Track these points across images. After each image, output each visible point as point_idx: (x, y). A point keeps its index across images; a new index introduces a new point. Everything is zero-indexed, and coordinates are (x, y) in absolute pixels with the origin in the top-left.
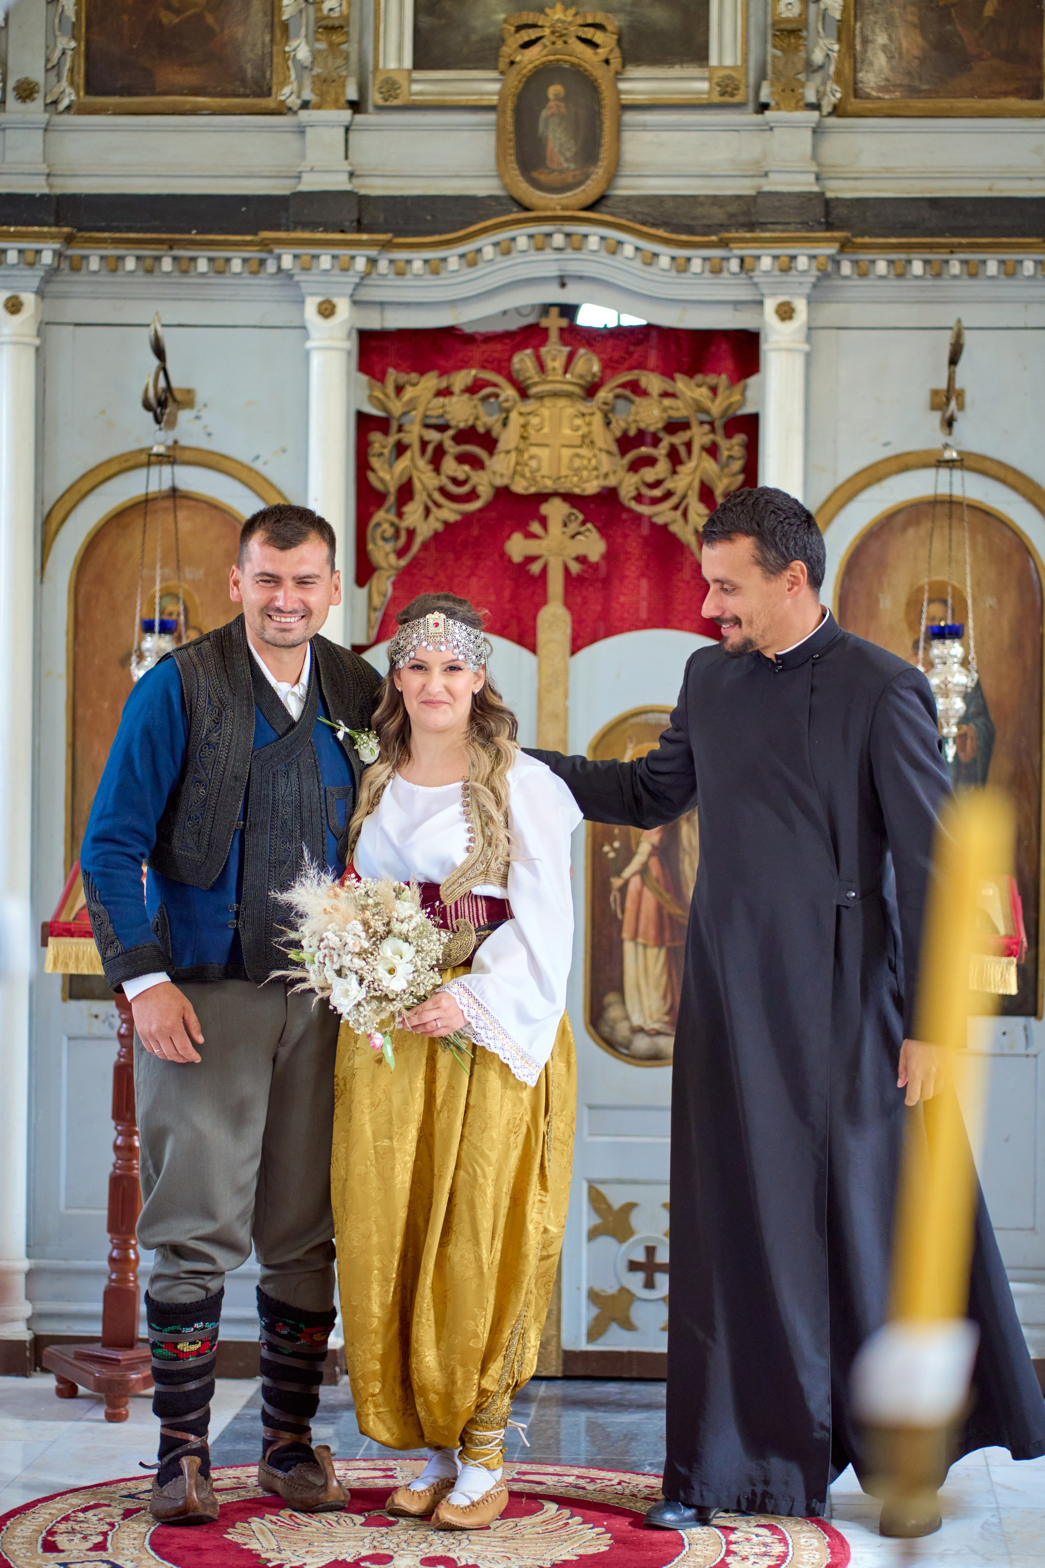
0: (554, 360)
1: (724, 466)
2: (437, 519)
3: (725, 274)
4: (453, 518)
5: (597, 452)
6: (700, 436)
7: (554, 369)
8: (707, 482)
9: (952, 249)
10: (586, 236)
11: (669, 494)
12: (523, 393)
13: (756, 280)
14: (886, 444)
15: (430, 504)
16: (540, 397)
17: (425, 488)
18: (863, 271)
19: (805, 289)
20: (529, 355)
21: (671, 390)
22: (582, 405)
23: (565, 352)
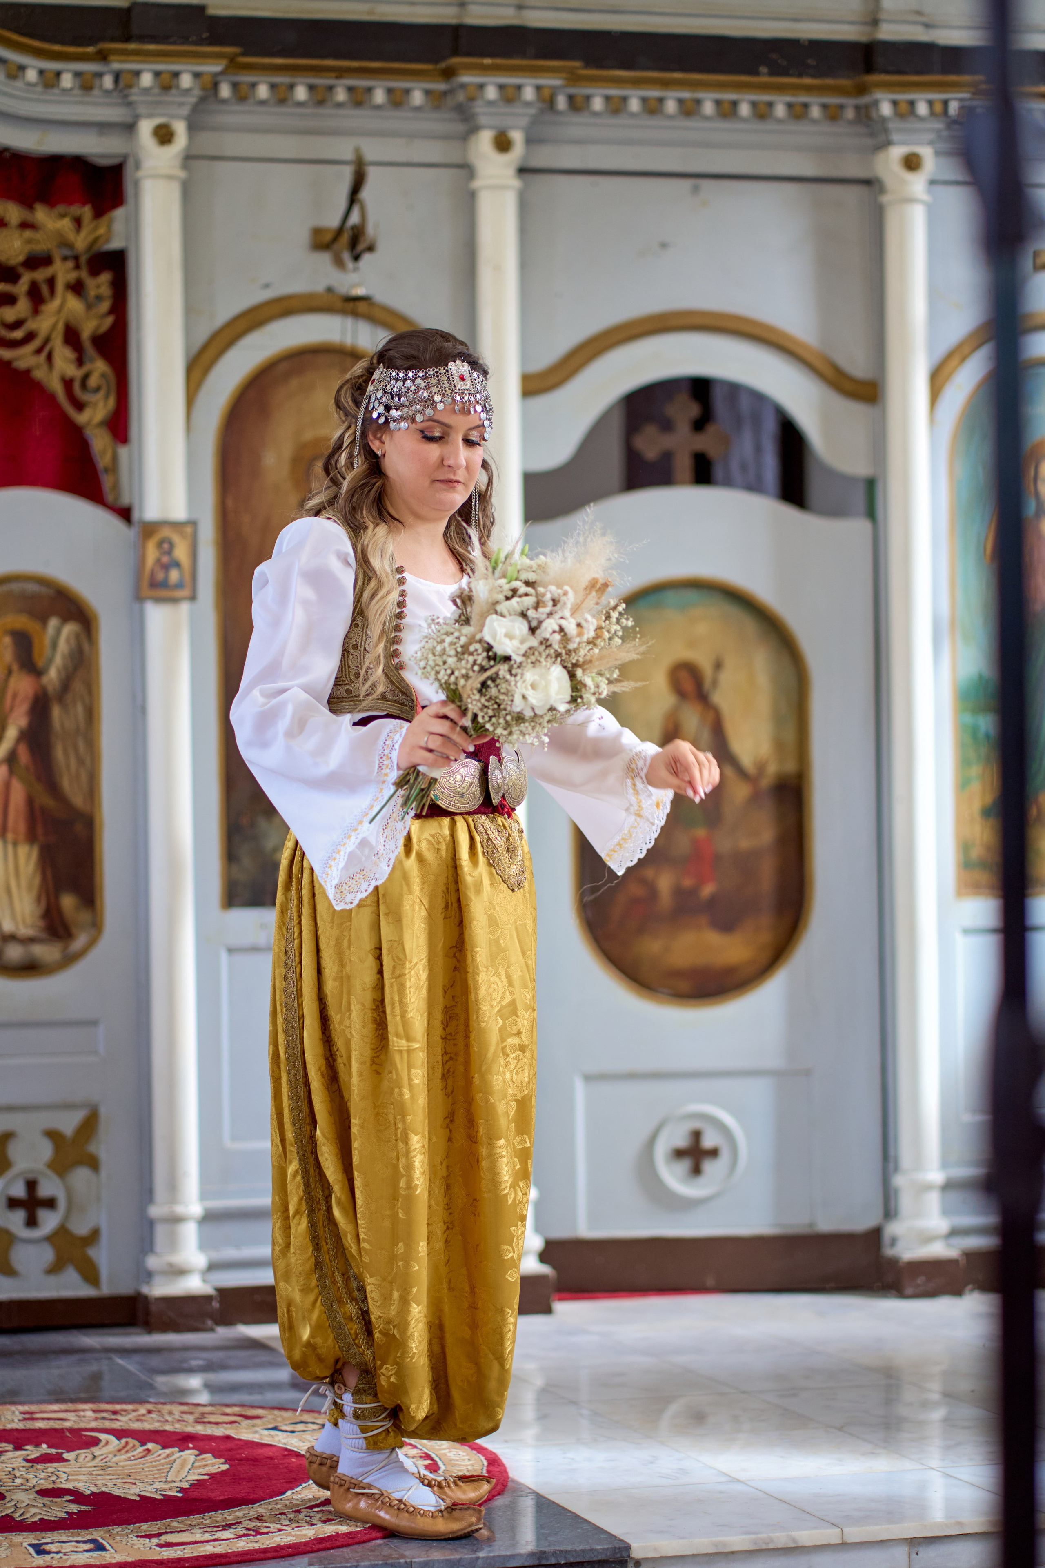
1: (89, 307)
3: (96, 92)
6: (63, 272)
8: (73, 324)
9: (341, 73)
11: (30, 337)
13: (133, 98)
14: (267, 286)
18: (242, 95)
19: (185, 111)
21: (30, 220)
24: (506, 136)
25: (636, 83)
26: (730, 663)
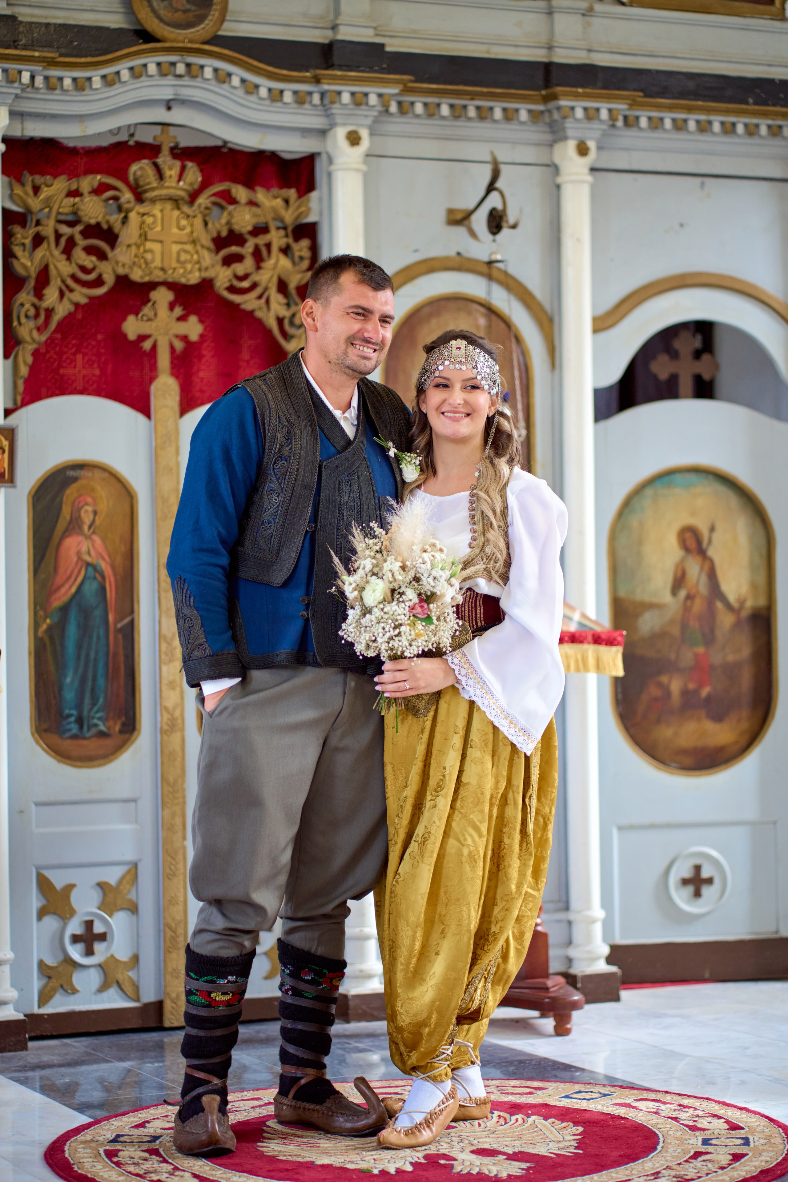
0: (171, 169)
1: (294, 263)
2: (71, 301)
3: (306, 106)
4: (83, 301)
5: (199, 248)
6: (277, 238)
7: (171, 176)
8: (284, 277)
9: (473, 96)
10: (202, 67)
11: (254, 286)
12: (139, 198)
13: (334, 111)
14: (416, 251)
15: (64, 288)
16: (153, 201)
17: (60, 274)
18: (404, 109)
19: (369, 121)
20: (147, 164)
21: (254, 200)
22: (186, 209)
23: (178, 164)
24: (585, 144)
25: (671, 108)
26: (719, 527)
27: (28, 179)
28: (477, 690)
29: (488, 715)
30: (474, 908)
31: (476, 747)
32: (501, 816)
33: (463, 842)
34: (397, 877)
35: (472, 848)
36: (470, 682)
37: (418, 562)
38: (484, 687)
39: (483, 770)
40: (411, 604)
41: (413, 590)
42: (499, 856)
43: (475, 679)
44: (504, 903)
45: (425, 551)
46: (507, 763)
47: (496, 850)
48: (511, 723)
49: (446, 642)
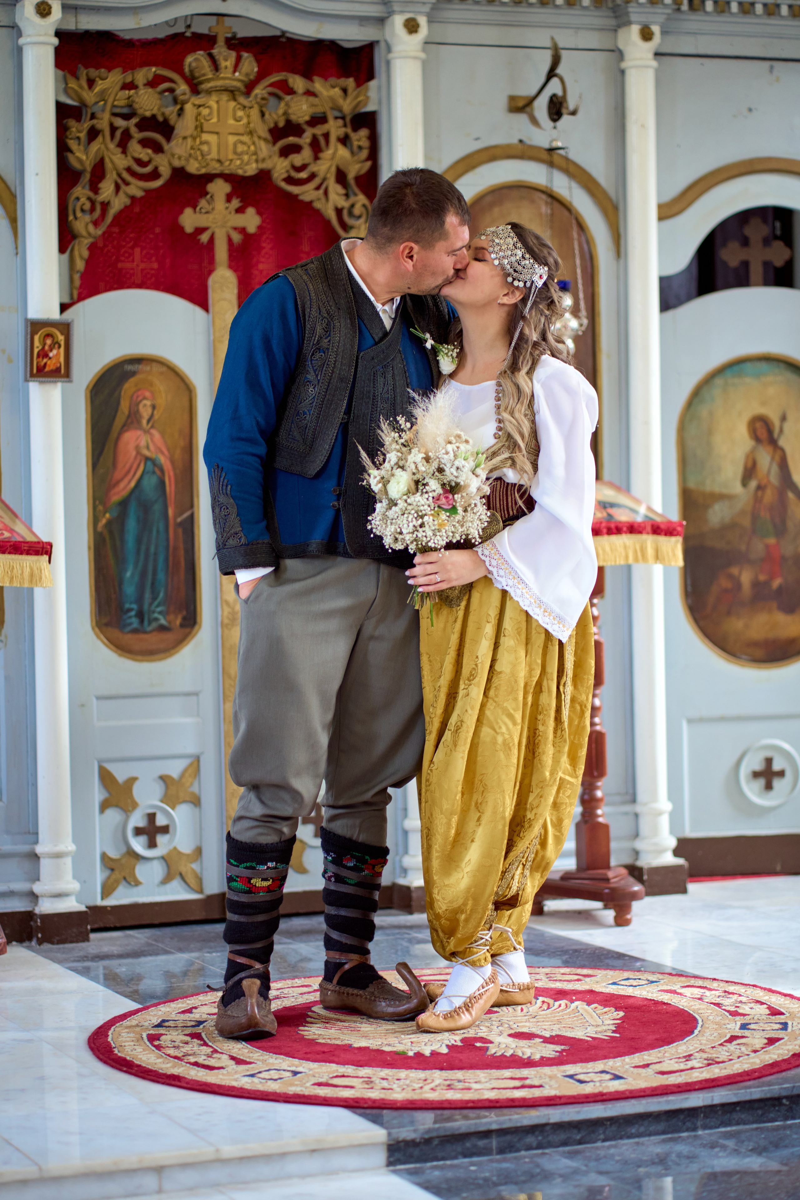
0: (226, 60)
1: (353, 153)
2: (127, 194)
4: (139, 194)
5: (256, 139)
7: (226, 67)
8: (342, 167)
11: (313, 176)
12: (195, 90)
14: (477, 139)
16: (209, 92)
17: (115, 168)
19: (427, 9)
20: (202, 56)
21: (311, 89)
22: (242, 100)
23: (233, 54)
24: (649, 28)
26: (790, 415)
27: (83, 72)
28: (509, 580)
29: (521, 604)
30: (509, 796)
31: (509, 635)
32: (536, 704)
33: (498, 730)
34: (432, 765)
35: (507, 736)
36: (502, 573)
37: (441, 453)
38: (516, 577)
39: (516, 659)
40: (435, 494)
41: (436, 481)
42: (534, 743)
43: (506, 569)
44: (539, 790)
45: (450, 443)
46: (541, 651)
47: (531, 739)
48: (545, 611)
49: (475, 533)
